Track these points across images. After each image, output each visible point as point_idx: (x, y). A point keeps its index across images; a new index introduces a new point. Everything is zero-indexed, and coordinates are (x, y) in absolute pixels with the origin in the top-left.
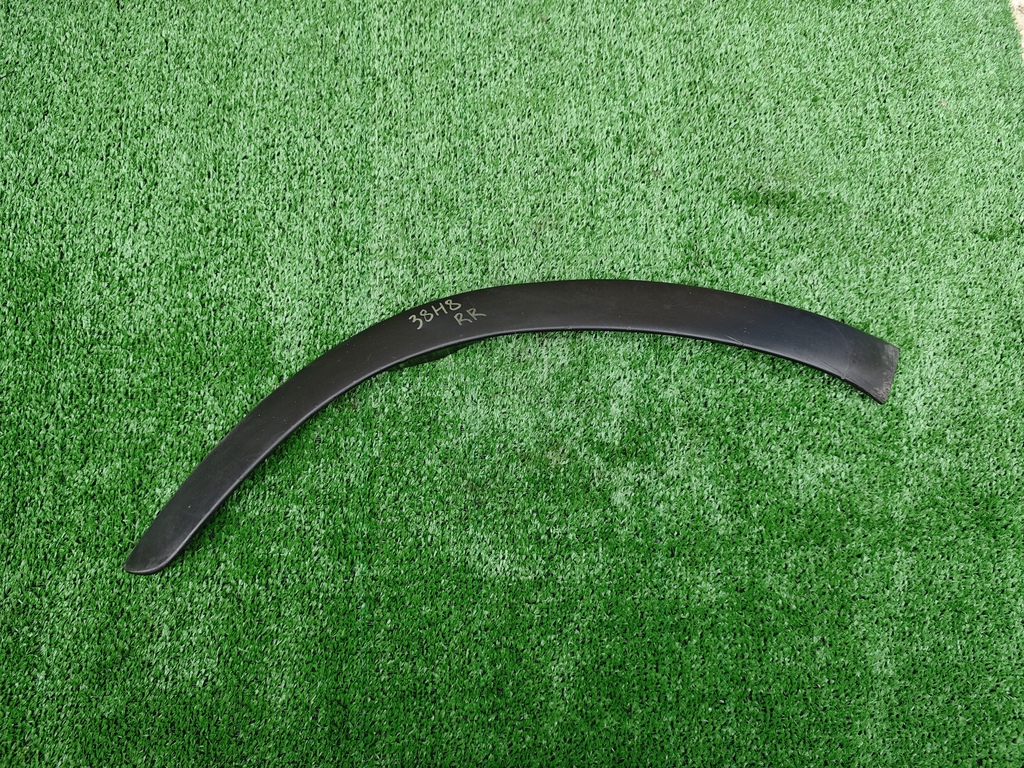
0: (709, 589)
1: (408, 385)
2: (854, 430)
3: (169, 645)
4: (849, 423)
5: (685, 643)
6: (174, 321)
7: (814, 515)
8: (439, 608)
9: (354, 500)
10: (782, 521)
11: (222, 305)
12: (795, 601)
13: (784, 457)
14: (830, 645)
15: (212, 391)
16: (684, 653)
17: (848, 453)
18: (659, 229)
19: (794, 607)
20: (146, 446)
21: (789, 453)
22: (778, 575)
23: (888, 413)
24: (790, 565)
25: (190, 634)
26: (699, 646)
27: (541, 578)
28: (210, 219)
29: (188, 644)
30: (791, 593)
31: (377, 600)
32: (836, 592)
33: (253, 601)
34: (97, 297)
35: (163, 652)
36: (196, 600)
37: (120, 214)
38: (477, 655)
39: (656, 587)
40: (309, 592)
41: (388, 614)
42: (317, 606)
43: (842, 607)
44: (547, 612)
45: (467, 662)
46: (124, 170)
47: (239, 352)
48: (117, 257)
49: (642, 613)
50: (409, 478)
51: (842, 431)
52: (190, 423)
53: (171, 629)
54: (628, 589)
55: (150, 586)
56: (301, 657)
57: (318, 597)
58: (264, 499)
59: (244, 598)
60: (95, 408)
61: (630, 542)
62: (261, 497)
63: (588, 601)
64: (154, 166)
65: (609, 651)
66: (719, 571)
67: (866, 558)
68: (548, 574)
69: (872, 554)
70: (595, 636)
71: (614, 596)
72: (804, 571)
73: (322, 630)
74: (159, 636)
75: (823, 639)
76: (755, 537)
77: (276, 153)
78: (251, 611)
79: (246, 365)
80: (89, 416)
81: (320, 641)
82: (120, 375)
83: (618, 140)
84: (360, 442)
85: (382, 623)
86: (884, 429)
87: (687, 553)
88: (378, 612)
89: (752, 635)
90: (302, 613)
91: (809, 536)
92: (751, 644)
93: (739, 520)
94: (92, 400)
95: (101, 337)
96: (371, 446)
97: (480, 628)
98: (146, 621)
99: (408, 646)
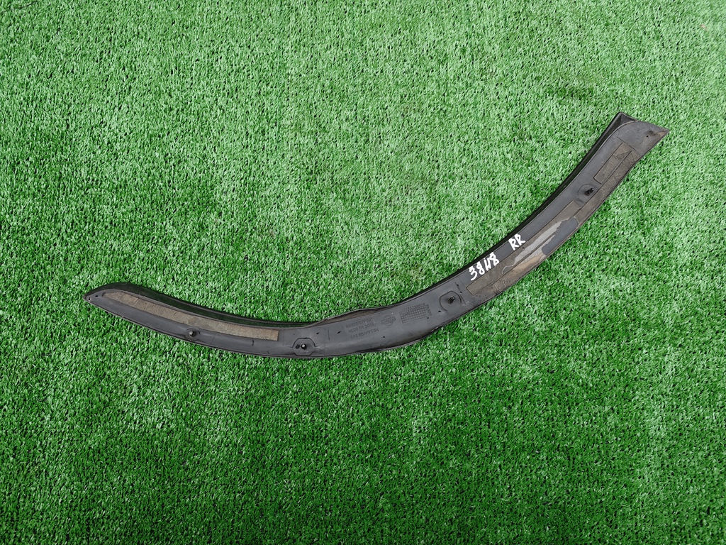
0: (528, 371)
1: (310, 221)
2: (637, 258)
3: (137, 398)
4: (633, 252)
5: (510, 408)
6: (146, 172)
7: (605, 319)
8: (331, 377)
9: (271, 301)
10: (582, 323)
11: (180, 162)
12: (592, 380)
13: (585, 276)
14: (618, 413)
15: (171, 222)
16: (508, 415)
17: (632, 274)
18: (494, 112)
19: (591, 385)
20: (125, 260)
21: (588, 274)
22: (580, 362)
23: (663, 247)
24: (588, 355)
25: (153, 392)
26: (520, 410)
27: (404, 358)
28: (172, 102)
29: (151, 398)
30: (588, 374)
31: (287, 370)
32: (623, 374)
33: (199, 369)
34: (92, 156)
35: (133, 403)
36: (158, 368)
37: (109, 98)
38: (358, 411)
39: (489, 367)
40: (238, 364)
41: (295, 381)
42: (244, 374)
43: (627, 385)
44: (409, 383)
45: (351, 416)
46: (112, 69)
47: (191, 195)
48: (107, 128)
49: (478, 385)
50: (310, 286)
51: (628, 258)
52: (156, 244)
53: (139, 388)
54: (468, 368)
55: (125, 357)
56: (232, 409)
57: (245, 367)
58: (208, 298)
59: (192, 367)
60: (89, 232)
61: (469, 335)
62: (205, 297)
63: (439, 376)
64: (133, 66)
65: (454, 412)
66: (535, 357)
67: (645, 351)
68: (410, 355)
69: (649, 348)
70: (444, 400)
71: (458, 373)
72: (598, 359)
73: (248, 390)
74: (130, 393)
75: (612, 408)
76: (562, 333)
77: (219, 57)
78: (197, 376)
79: (196, 204)
80: (85, 238)
81: (246, 398)
82: (107, 210)
83: (464, 51)
84: (276, 260)
85: (290, 386)
86: (660, 257)
87: (512, 344)
88: (287, 379)
89: (560, 404)
90: (233, 378)
91: (603, 334)
92: (558, 410)
93: (550, 321)
94: (87, 227)
95: (94, 183)
96: (284, 264)
97: (360, 393)
98: (121, 382)
99: (309, 403)
